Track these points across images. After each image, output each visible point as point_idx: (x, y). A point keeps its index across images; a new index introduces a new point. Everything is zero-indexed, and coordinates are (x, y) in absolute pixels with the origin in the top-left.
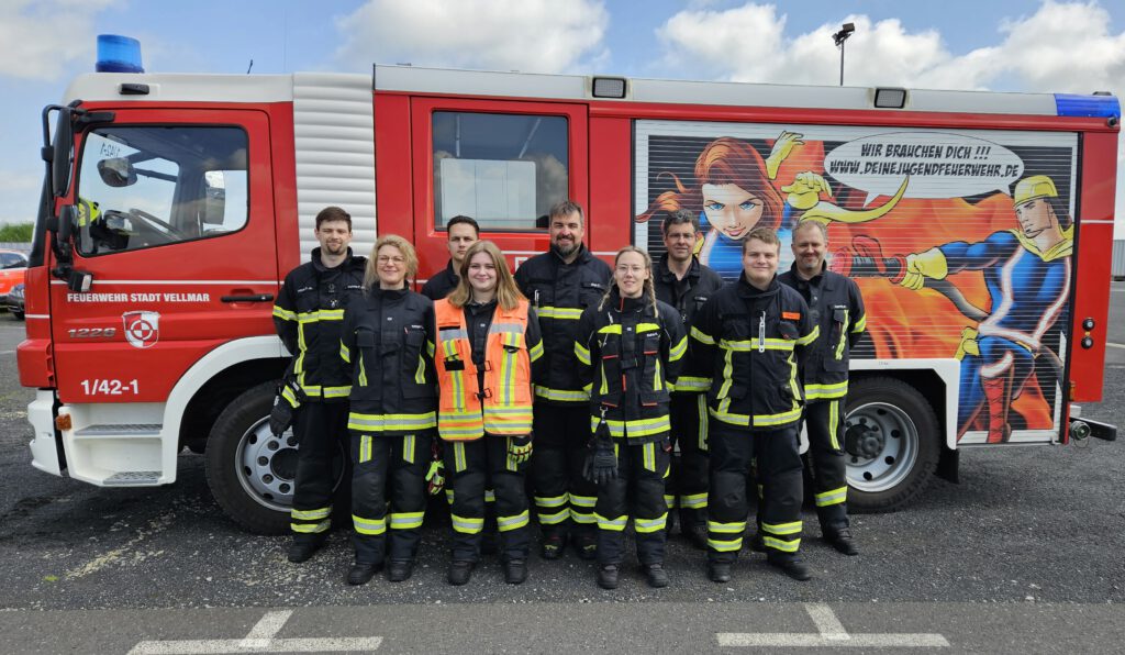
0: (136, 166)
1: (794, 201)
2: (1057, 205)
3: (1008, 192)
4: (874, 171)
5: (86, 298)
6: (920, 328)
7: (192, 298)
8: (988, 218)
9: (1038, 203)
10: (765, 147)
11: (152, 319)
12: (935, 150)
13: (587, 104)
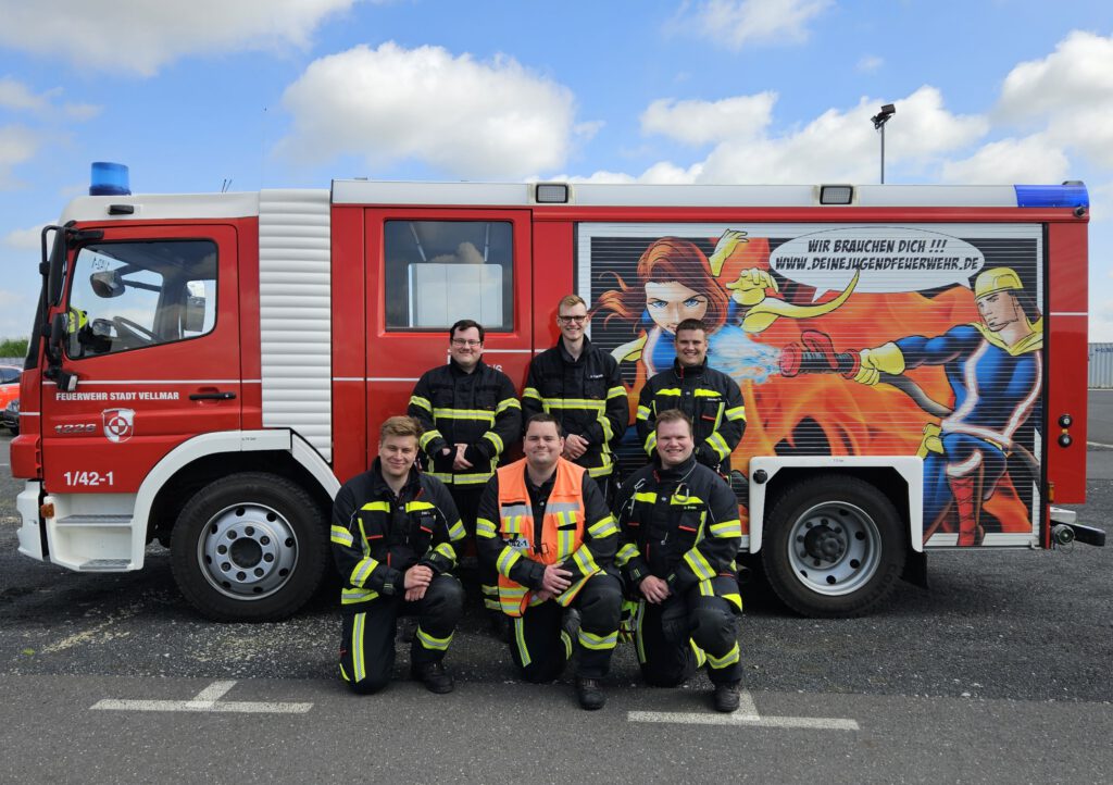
0: (125, 277)
1: (739, 297)
2: (1023, 298)
3: (968, 285)
4: (822, 267)
5: (72, 397)
6: (876, 423)
7: (163, 396)
8: (947, 312)
9: (1001, 295)
10: (708, 246)
11: (128, 415)
12: (886, 244)
13: (531, 209)
